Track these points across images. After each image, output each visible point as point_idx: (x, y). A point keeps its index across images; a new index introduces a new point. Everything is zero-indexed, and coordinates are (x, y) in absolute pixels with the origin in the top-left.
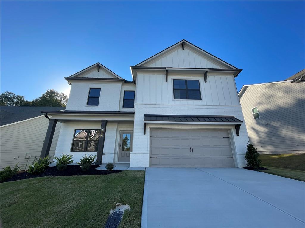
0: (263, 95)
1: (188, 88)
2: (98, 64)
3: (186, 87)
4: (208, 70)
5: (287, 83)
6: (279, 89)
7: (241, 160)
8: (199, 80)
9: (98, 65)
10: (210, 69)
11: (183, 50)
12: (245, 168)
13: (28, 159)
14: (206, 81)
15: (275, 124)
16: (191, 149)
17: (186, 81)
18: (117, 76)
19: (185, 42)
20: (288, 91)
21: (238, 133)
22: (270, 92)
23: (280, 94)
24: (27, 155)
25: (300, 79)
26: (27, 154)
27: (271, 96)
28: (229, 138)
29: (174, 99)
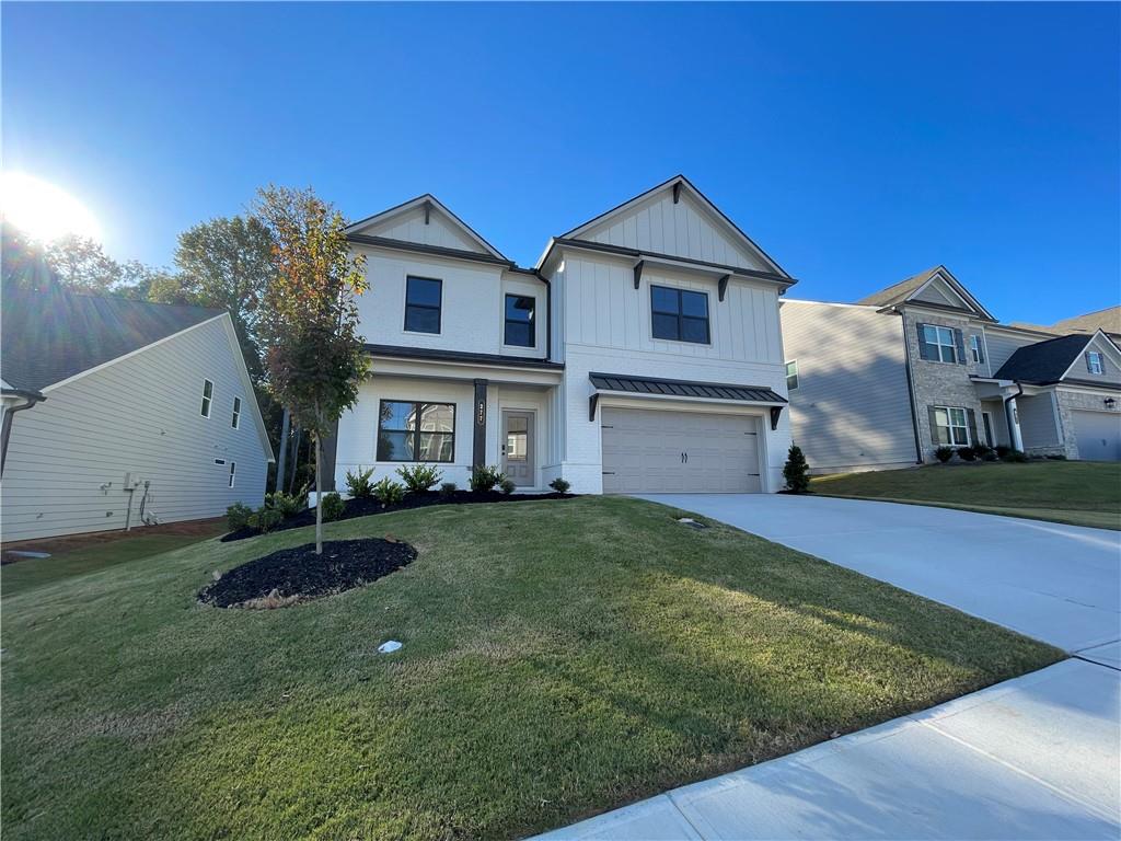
0: (813, 332)
1: (685, 313)
2: (428, 198)
3: (680, 309)
4: (731, 272)
5: (865, 313)
6: (846, 324)
7: (774, 477)
8: (706, 294)
9: (428, 202)
10: (737, 270)
11: (676, 202)
12: (780, 492)
13: (131, 490)
14: (721, 299)
15: (825, 406)
16: (684, 457)
17: (680, 292)
18: (487, 247)
19: (683, 181)
20: (863, 332)
21: (774, 426)
22: (827, 327)
23: (845, 336)
24: (131, 477)
25: (893, 308)
26: (128, 474)
27: (826, 340)
28: (756, 435)
29: (654, 337)
